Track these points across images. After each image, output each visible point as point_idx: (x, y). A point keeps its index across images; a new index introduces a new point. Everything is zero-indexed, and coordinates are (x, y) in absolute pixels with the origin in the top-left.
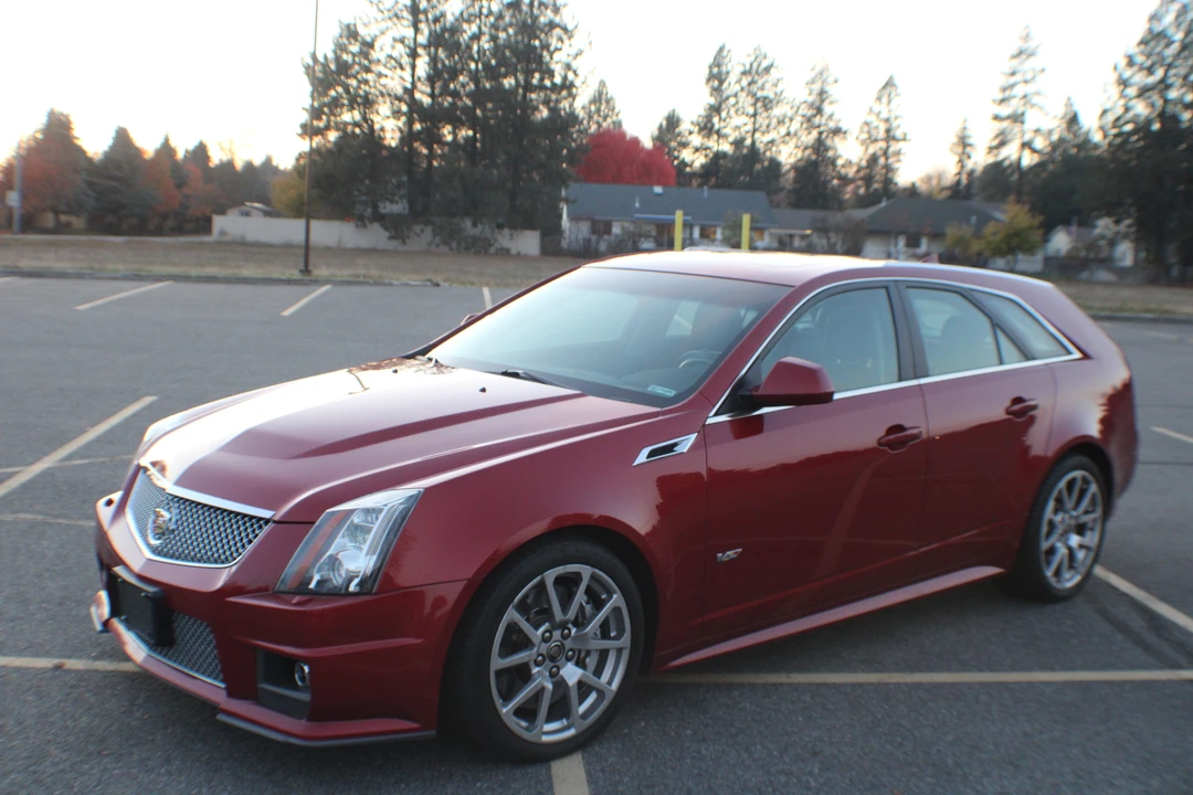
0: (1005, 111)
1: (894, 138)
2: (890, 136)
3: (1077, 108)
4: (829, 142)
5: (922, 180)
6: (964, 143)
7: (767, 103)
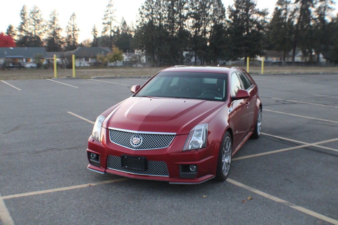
0: (106, 21)
1: (76, 30)
2: (74, 30)
3: (125, 20)
4: (57, 32)
5: (83, 42)
6: (95, 31)
7: (38, 21)
